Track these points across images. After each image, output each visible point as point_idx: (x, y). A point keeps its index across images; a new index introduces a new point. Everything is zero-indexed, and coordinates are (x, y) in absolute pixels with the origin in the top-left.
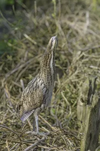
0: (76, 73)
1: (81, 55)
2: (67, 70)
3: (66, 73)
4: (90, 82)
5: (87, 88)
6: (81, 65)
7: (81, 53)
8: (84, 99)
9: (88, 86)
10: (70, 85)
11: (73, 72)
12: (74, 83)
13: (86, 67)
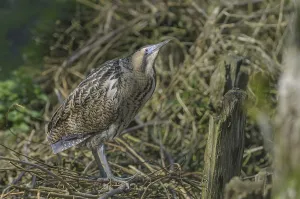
2: (192, 48)
3: (189, 53)
10: (199, 79)
11: (204, 51)
12: (206, 75)
13: (230, 39)
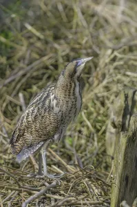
0: (104, 83)
1: (112, 56)
2: (91, 79)
3: (88, 82)
4: (126, 97)
5: (121, 106)
6: (112, 71)
7: (113, 52)
8: (116, 123)
9: (123, 103)
10: (96, 102)
11: (100, 82)
12: (101, 99)
13: (120, 73)
